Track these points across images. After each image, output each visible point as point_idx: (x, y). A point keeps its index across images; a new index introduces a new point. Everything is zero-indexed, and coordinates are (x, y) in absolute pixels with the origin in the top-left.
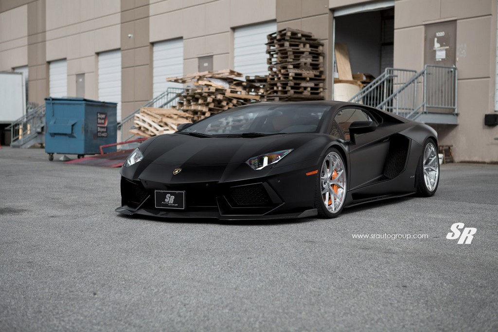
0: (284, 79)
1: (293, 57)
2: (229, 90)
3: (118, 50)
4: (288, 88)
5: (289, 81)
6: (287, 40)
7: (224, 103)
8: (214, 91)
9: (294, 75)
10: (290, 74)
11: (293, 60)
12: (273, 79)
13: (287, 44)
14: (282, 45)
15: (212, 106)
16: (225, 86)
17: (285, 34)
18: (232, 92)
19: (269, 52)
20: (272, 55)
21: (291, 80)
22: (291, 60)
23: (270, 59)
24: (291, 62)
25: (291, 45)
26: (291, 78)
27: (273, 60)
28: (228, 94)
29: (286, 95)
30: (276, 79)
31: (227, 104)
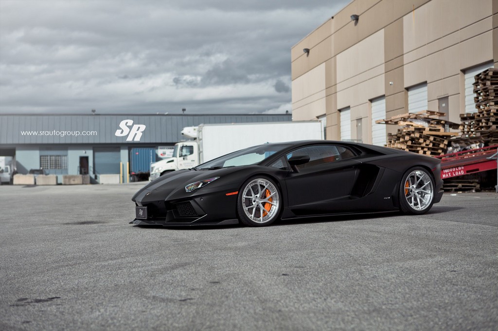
0: (487, 116)
1: (494, 95)
2: (427, 129)
3: (383, 97)
4: (490, 124)
5: (490, 117)
6: (488, 80)
7: (421, 141)
8: (414, 130)
9: (495, 111)
10: (492, 111)
11: (495, 97)
12: (479, 116)
13: (488, 83)
14: (484, 84)
15: (409, 143)
16: (425, 125)
17: (487, 74)
18: (430, 130)
19: (476, 91)
20: (479, 94)
21: (493, 116)
22: (493, 98)
23: (477, 98)
24: (493, 99)
25: (492, 84)
26: (492, 114)
27: (480, 98)
28: (426, 132)
29: (488, 130)
30: (481, 116)
31: (425, 141)
